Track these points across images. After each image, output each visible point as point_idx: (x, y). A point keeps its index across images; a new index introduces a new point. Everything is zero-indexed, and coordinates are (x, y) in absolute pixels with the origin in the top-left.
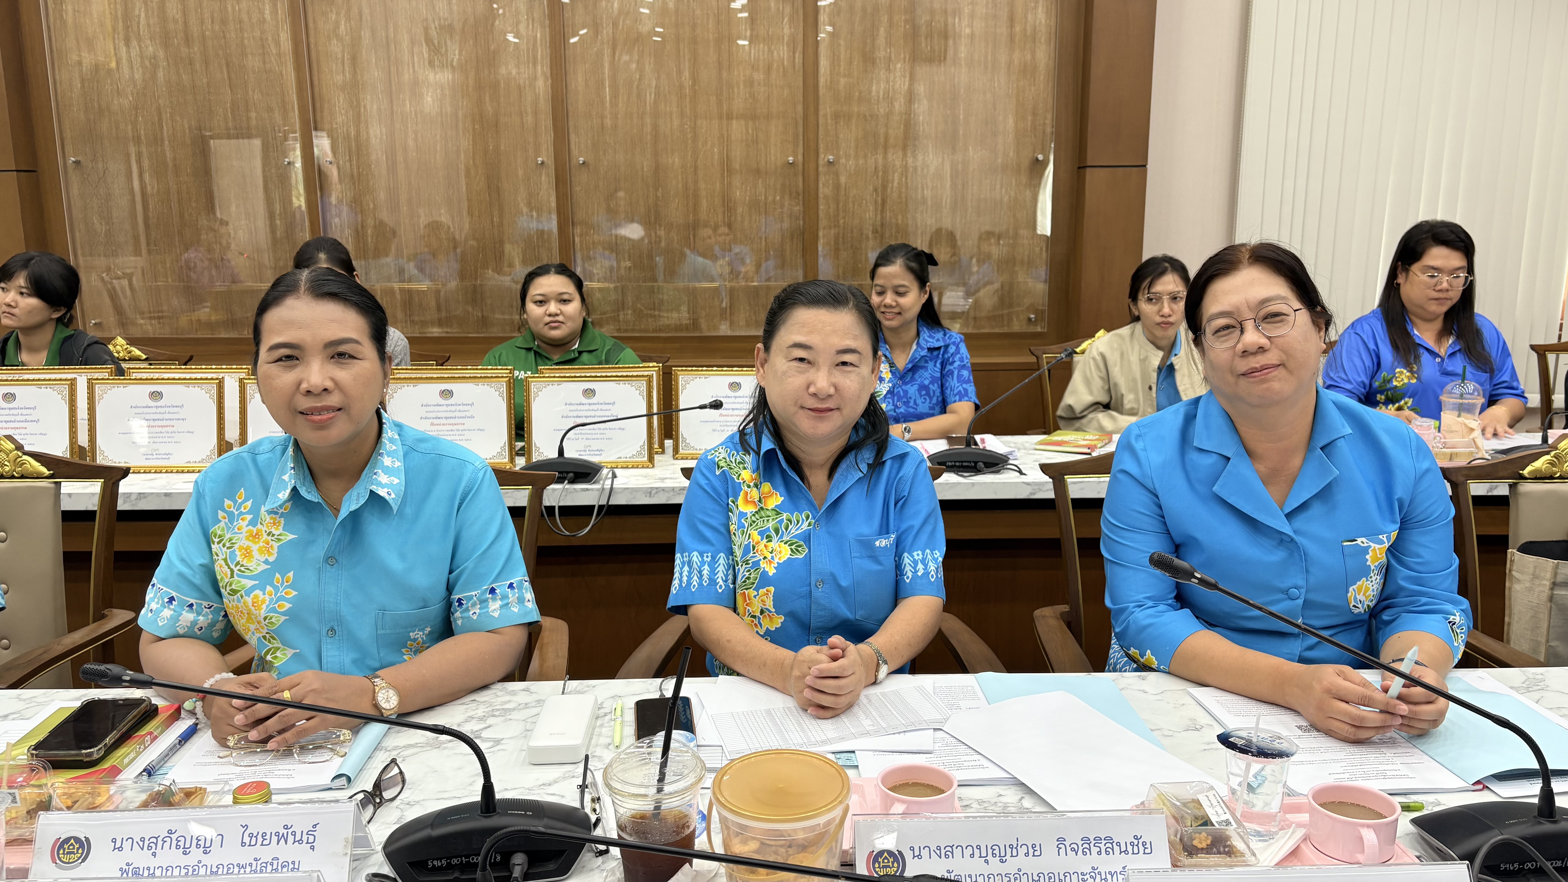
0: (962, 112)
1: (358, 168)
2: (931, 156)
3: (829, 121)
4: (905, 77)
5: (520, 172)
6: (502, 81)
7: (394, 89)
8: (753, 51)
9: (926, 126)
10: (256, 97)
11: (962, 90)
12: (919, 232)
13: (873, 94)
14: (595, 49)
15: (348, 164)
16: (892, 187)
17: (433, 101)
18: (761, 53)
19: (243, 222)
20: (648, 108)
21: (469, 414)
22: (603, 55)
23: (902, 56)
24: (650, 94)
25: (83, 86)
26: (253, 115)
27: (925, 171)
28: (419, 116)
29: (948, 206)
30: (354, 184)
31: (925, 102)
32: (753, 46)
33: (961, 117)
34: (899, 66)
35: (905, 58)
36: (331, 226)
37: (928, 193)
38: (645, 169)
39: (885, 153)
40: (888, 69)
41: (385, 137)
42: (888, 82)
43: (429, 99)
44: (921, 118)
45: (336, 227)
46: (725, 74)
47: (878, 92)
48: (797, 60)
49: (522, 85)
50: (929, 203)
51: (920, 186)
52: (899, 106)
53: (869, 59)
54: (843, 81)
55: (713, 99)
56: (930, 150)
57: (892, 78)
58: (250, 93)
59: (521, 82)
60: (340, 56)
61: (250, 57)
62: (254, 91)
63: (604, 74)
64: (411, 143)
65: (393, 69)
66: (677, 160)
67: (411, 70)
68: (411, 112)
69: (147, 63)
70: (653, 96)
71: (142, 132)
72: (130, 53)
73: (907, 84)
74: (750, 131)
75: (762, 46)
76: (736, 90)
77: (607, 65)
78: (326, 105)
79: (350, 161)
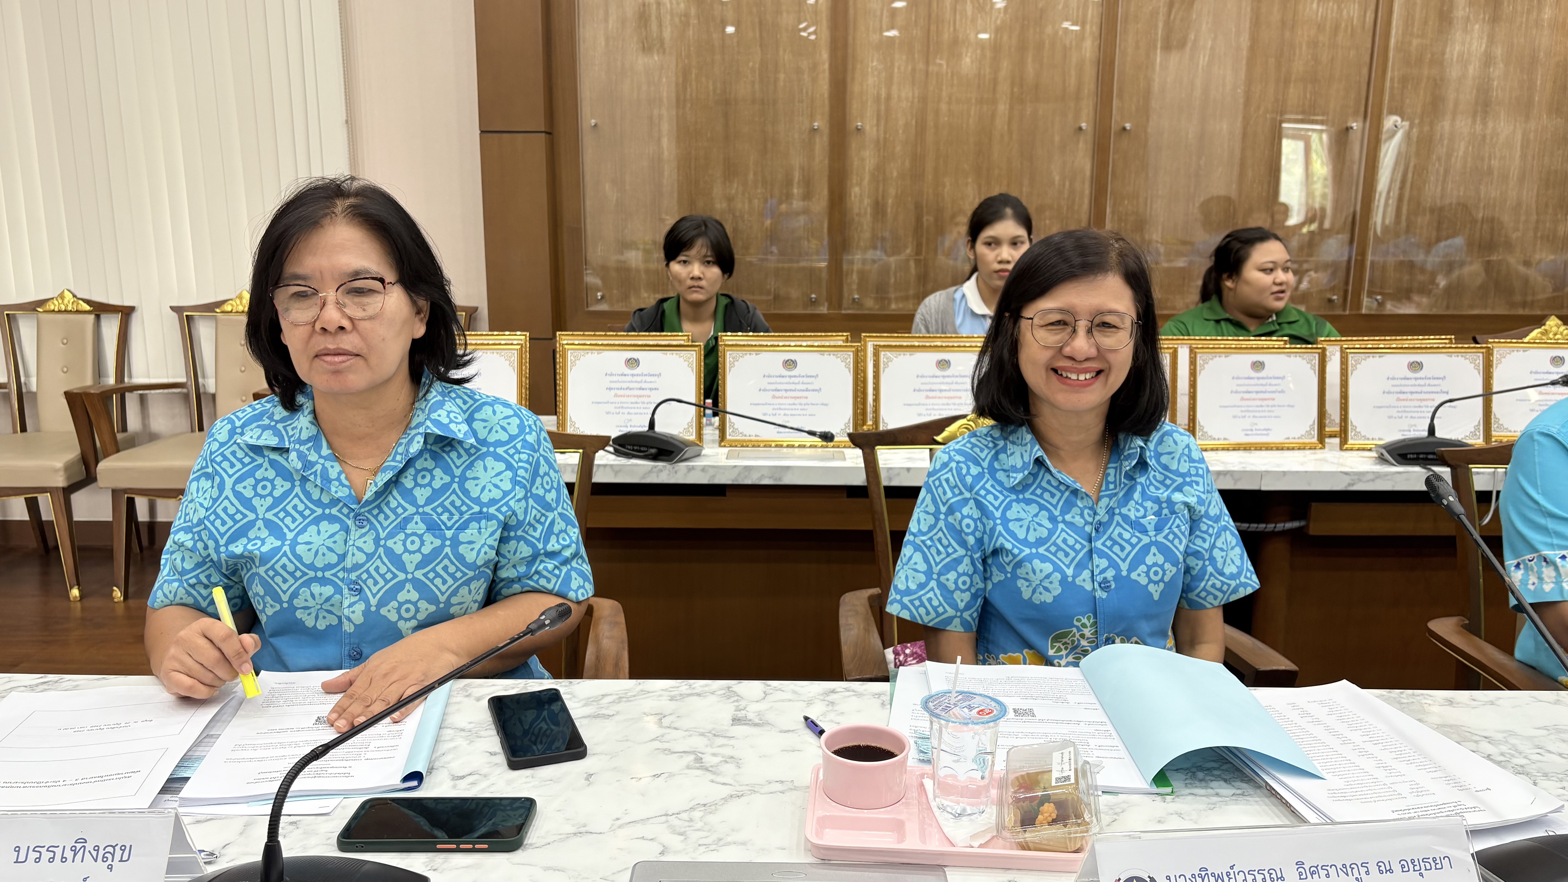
0: (1539, 77)
1: (885, 133)
2: (1502, 124)
3: (1396, 85)
4: (1482, 39)
5: (1057, 138)
6: (1047, 42)
7: (931, 49)
8: (1320, 10)
9: (1499, 91)
10: (786, 57)
11: (1542, 54)
12: (1482, 205)
13: (1447, 56)
14: (1150, 8)
15: (875, 129)
16: (1457, 156)
17: (972, 62)
18: (1329, 12)
19: (759, 191)
20: (1200, 70)
21: (1279, 388)
22: (1158, 13)
23: (1482, 16)
24: (1204, 57)
25: (607, 44)
26: (782, 76)
27: (1495, 139)
28: (955, 78)
29: (1515, 178)
30: (879, 150)
31: (1501, 65)
32: (1321, 4)
33: (1539, 82)
34: (1477, 26)
35: (1484, 18)
36: (850, 195)
37: (1495, 163)
38: (1190, 136)
39: (1454, 119)
40: (1465, 31)
41: (916, 100)
42: (1463, 44)
43: (968, 60)
44: (1495, 83)
45: (855, 197)
46: (1287, 34)
47: (1452, 55)
48: (1367, 19)
49: (1068, 45)
50: (1496, 173)
51: (1487, 155)
52: (1472, 70)
53: (1445, 18)
54: (1415, 42)
55: (1272, 60)
56: (1502, 117)
57: (1468, 39)
58: (781, 53)
59: (1068, 42)
60: (878, 13)
61: (785, 14)
62: (785, 51)
63: (1156, 34)
64: (944, 107)
65: (933, 28)
66: (1225, 127)
67: (952, 29)
68: (947, 73)
69: (677, 20)
70: (1207, 58)
71: (665, 94)
72: (660, 9)
73: (1484, 46)
74: (1308, 96)
75: (1331, 4)
76: (1297, 51)
77: (1161, 25)
78: (859, 66)
79: (878, 125)
